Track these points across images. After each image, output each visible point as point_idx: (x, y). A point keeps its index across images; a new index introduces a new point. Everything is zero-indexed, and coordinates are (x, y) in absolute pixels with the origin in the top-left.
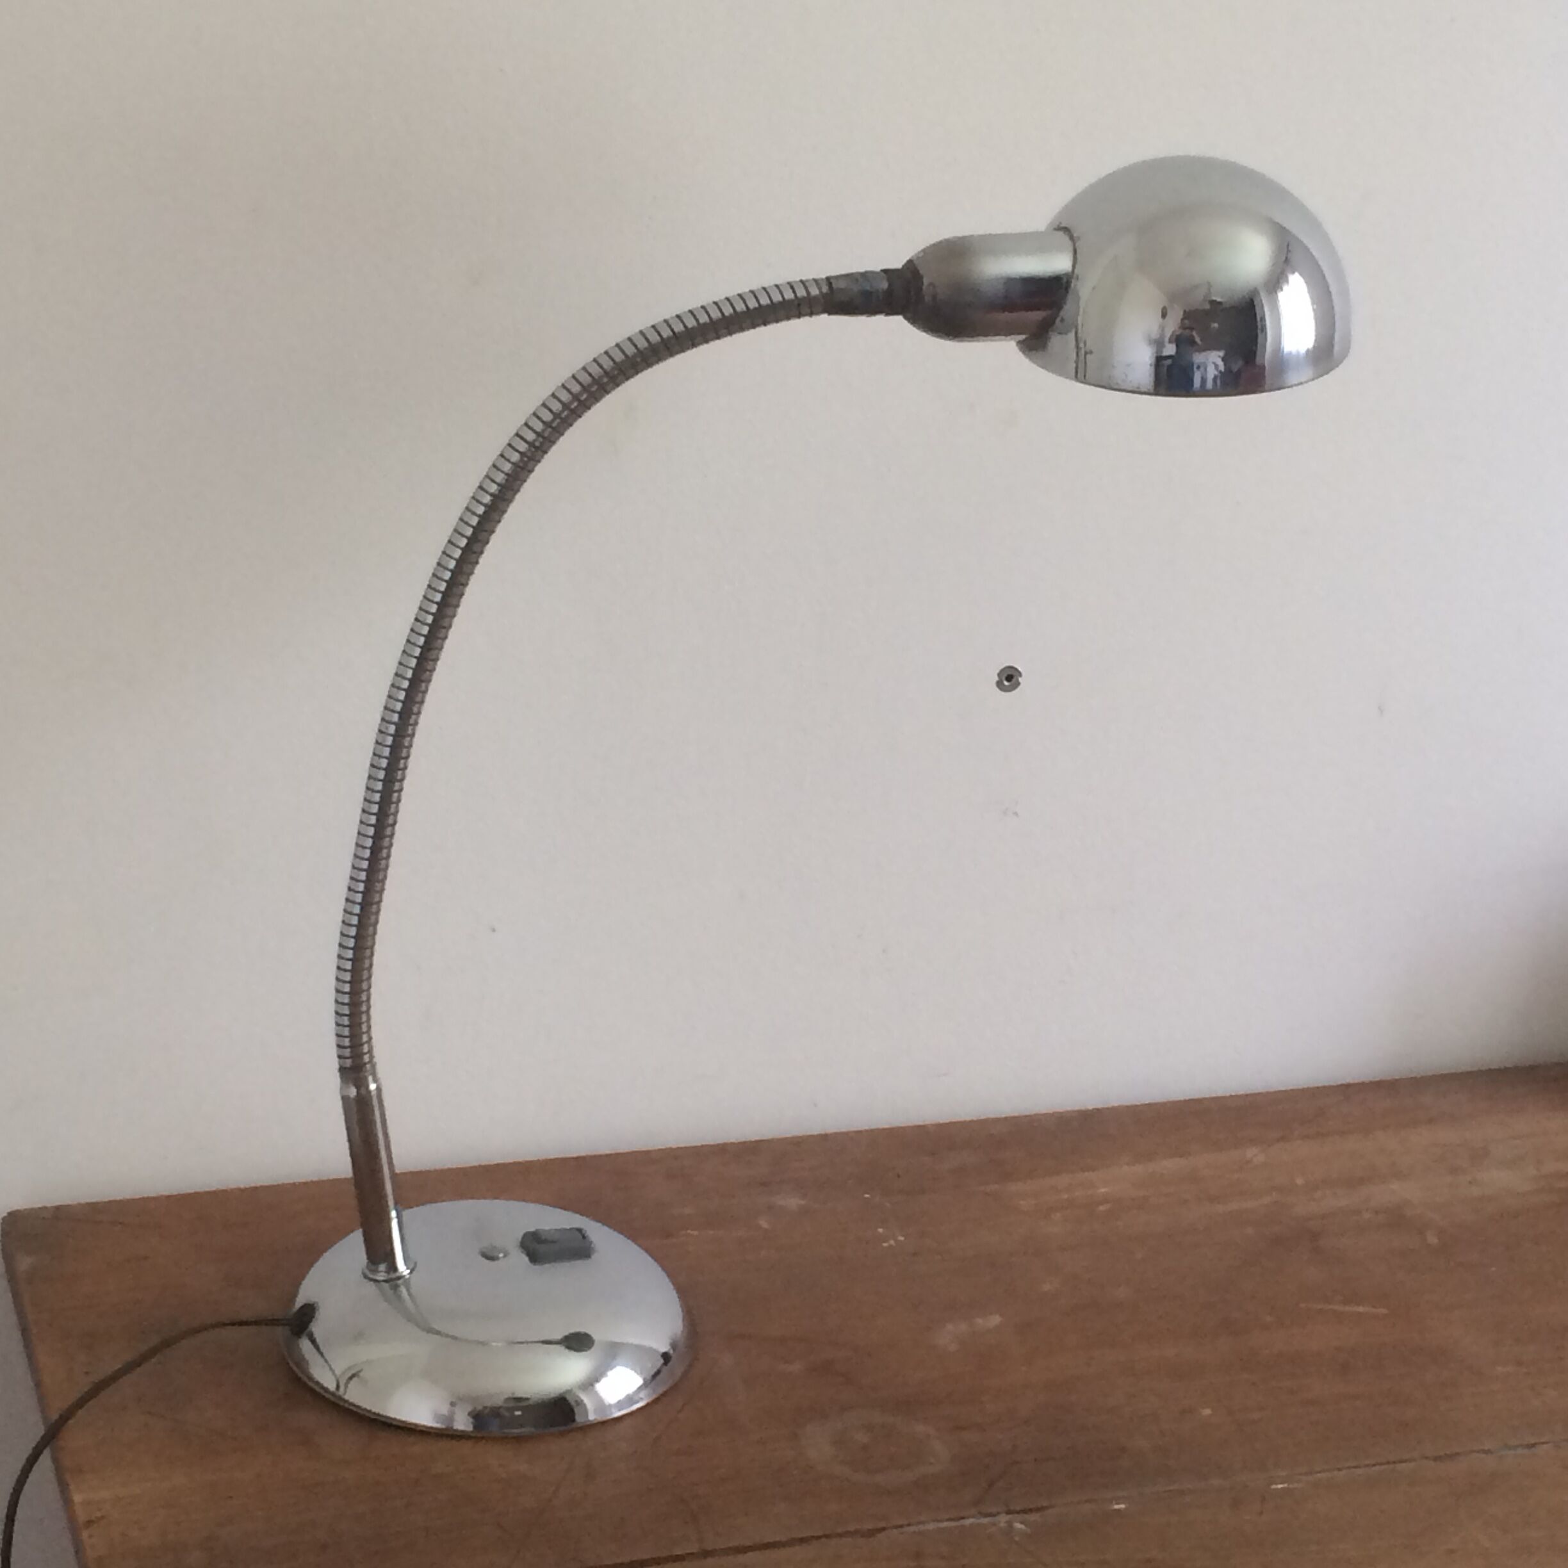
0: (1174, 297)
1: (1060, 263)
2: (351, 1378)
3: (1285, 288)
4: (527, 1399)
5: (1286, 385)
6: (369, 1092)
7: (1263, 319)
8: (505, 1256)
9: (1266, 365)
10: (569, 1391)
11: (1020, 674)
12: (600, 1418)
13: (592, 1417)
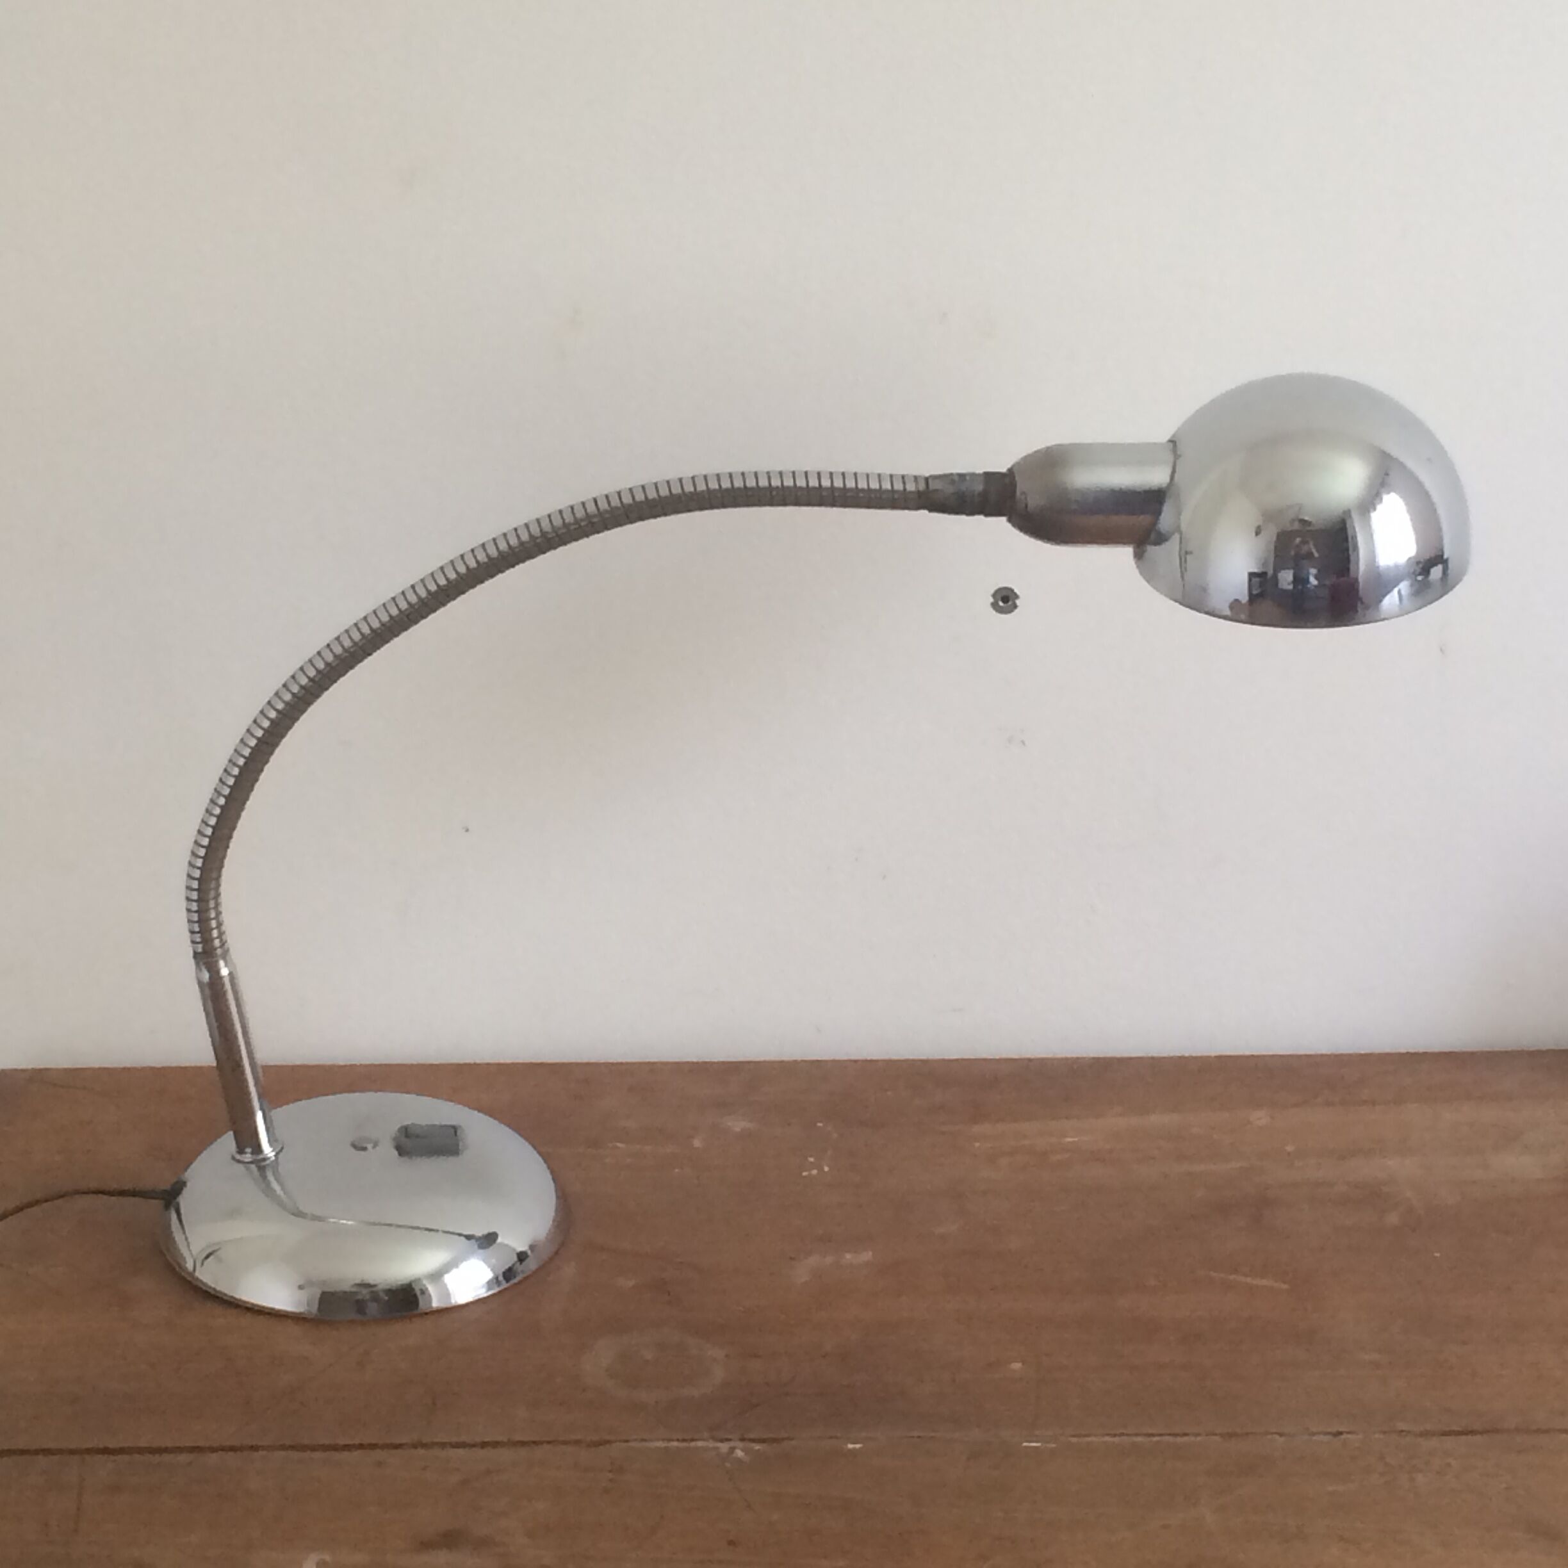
0: (1269, 516)
1: (1157, 477)
2: (207, 1257)
3: (1379, 507)
4: (375, 1286)
5: (1378, 618)
6: (221, 978)
7: (1355, 537)
8: (374, 1147)
9: (1360, 580)
10: (418, 1280)
11: (1017, 597)
12: (443, 1305)
13: (435, 1304)
